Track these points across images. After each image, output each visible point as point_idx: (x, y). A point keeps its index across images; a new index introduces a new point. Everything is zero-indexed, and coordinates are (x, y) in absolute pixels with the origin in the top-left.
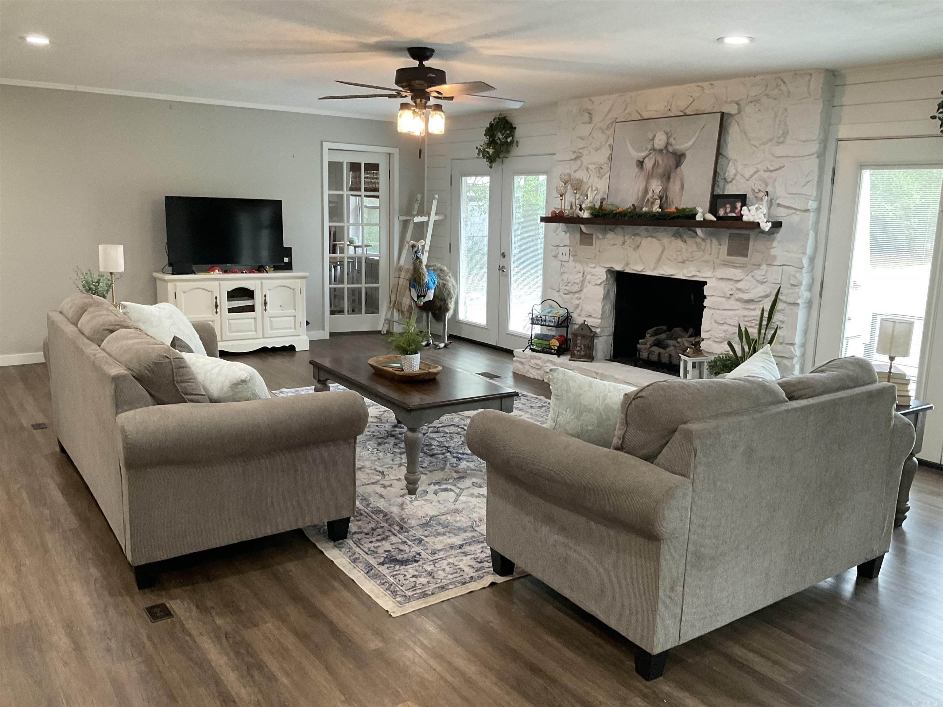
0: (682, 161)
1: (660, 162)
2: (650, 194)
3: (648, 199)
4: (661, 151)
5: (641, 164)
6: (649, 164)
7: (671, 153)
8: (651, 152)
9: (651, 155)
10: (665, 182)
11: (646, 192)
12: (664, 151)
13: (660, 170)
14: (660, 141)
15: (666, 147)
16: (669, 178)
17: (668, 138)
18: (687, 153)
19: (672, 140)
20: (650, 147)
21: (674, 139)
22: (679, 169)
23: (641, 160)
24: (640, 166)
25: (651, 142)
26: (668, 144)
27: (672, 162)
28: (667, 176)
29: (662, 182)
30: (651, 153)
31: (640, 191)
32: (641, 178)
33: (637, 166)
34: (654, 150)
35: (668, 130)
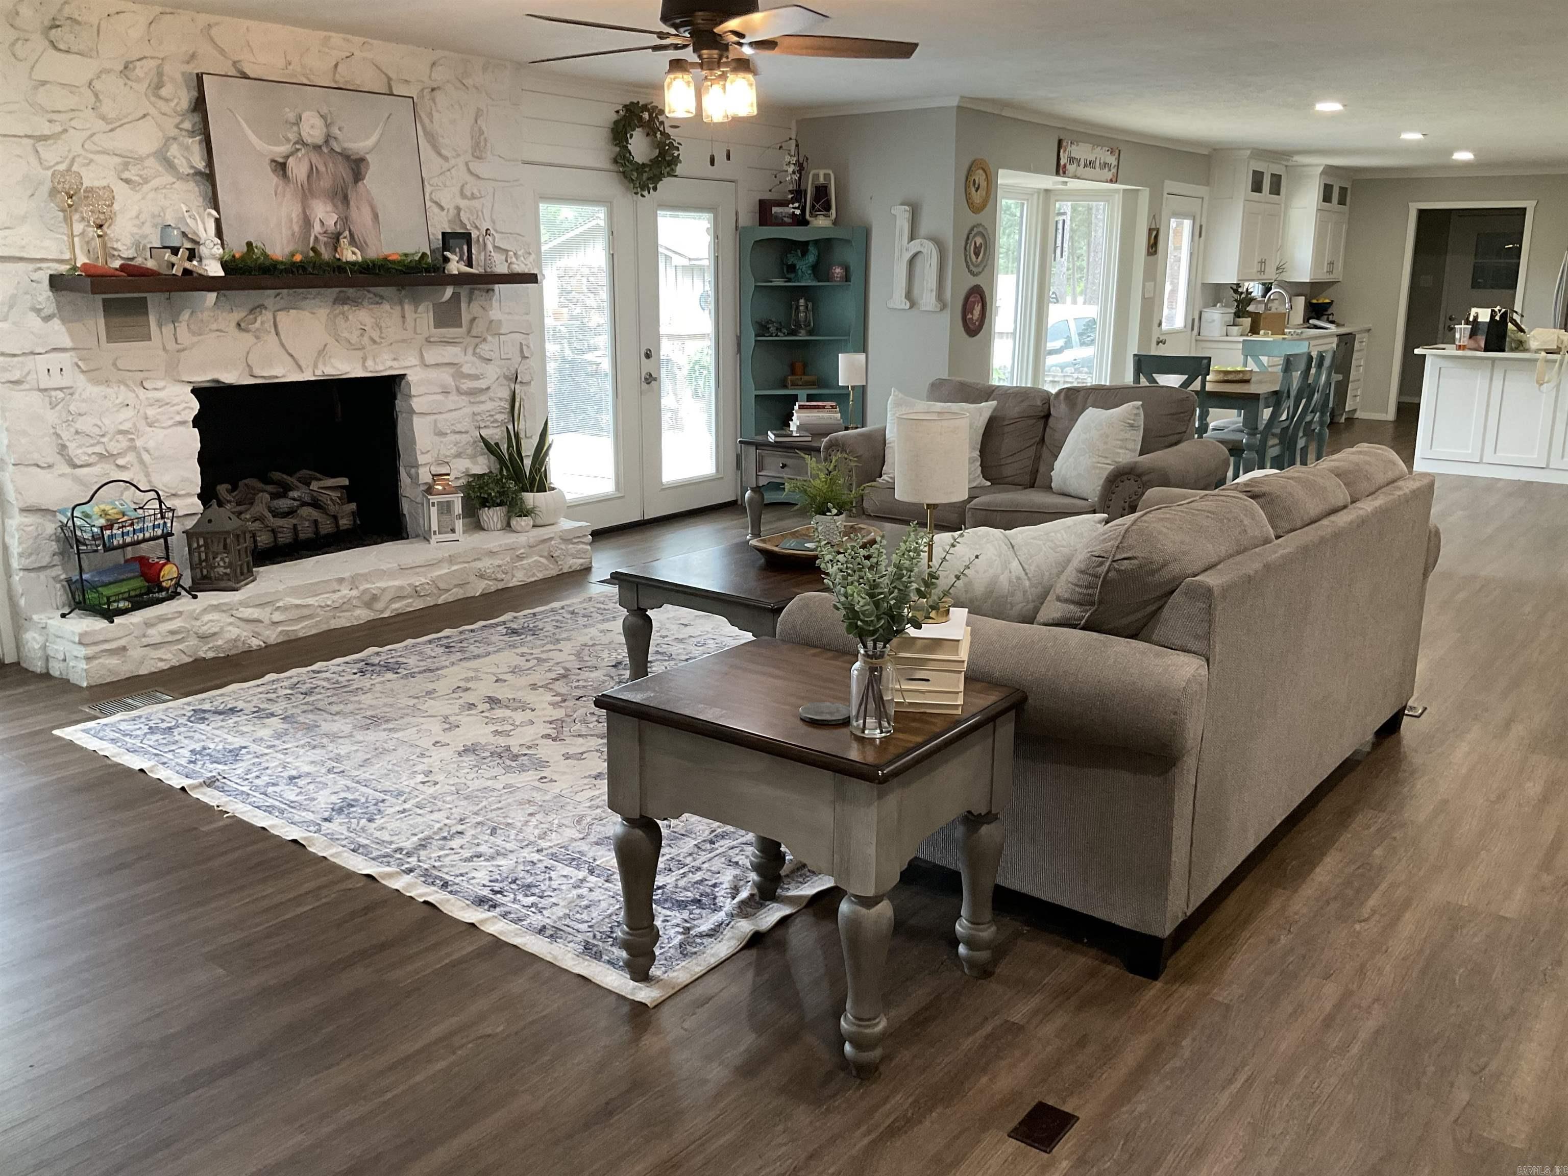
0: (363, 173)
1: (322, 168)
2: (317, 228)
3: (316, 238)
4: (317, 148)
5: (281, 167)
6: (298, 169)
7: (339, 153)
8: (298, 146)
9: (300, 154)
10: (339, 204)
11: (307, 223)
12: (325, 150)
13: (325, 183)
14: (312, 129)
15: (327, 142)
16: (346, 200)
17: (327, 126)
18: (369, 157)
19: (335, 131)
20: (293, 137)
21: (340, 129)
22: (360, 183)
23: (281, 160)
24: (281, 172)
25: (295, 128)
26: (328, 138)
27: (344, 171)
28: (340, 195)
29: (335, 206)
30: (298, 150)
31: (295, 220)
32: (288, 196)
33: (274, 171)
34: (305, 144)
35: (324, 111)
